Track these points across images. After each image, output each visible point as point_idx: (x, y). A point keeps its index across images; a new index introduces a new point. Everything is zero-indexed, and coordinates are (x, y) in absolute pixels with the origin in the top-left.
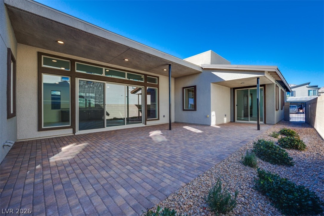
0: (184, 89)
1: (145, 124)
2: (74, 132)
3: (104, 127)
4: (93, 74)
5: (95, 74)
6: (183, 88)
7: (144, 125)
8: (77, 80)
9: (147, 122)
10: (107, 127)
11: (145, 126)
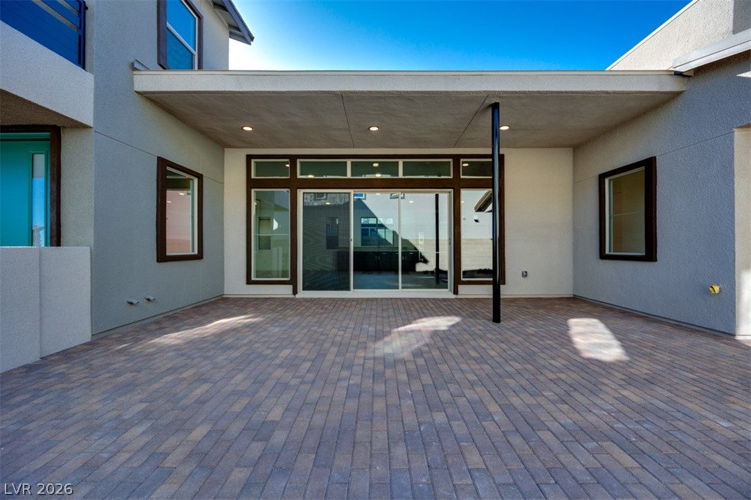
0: (607, 181)
1: (456, 292)
2: (295, 292)
3: (348, 289)
4: (324, 177)
5: (329, 177)
6: (602, 177)
7: (452, 296)
8: (300, 193)
9: (461, 287)
10: (354, 288)
11: (454, 296)
